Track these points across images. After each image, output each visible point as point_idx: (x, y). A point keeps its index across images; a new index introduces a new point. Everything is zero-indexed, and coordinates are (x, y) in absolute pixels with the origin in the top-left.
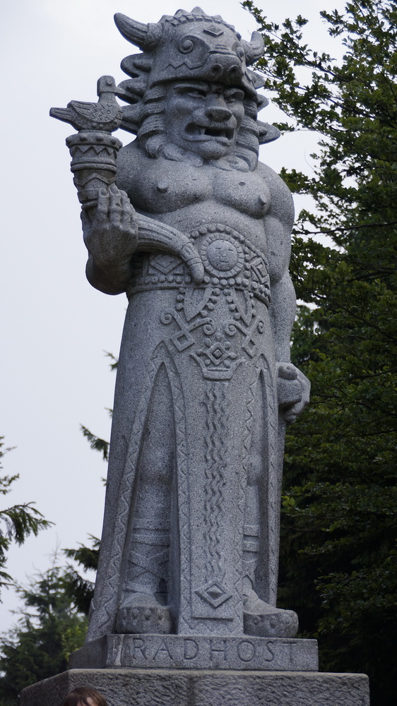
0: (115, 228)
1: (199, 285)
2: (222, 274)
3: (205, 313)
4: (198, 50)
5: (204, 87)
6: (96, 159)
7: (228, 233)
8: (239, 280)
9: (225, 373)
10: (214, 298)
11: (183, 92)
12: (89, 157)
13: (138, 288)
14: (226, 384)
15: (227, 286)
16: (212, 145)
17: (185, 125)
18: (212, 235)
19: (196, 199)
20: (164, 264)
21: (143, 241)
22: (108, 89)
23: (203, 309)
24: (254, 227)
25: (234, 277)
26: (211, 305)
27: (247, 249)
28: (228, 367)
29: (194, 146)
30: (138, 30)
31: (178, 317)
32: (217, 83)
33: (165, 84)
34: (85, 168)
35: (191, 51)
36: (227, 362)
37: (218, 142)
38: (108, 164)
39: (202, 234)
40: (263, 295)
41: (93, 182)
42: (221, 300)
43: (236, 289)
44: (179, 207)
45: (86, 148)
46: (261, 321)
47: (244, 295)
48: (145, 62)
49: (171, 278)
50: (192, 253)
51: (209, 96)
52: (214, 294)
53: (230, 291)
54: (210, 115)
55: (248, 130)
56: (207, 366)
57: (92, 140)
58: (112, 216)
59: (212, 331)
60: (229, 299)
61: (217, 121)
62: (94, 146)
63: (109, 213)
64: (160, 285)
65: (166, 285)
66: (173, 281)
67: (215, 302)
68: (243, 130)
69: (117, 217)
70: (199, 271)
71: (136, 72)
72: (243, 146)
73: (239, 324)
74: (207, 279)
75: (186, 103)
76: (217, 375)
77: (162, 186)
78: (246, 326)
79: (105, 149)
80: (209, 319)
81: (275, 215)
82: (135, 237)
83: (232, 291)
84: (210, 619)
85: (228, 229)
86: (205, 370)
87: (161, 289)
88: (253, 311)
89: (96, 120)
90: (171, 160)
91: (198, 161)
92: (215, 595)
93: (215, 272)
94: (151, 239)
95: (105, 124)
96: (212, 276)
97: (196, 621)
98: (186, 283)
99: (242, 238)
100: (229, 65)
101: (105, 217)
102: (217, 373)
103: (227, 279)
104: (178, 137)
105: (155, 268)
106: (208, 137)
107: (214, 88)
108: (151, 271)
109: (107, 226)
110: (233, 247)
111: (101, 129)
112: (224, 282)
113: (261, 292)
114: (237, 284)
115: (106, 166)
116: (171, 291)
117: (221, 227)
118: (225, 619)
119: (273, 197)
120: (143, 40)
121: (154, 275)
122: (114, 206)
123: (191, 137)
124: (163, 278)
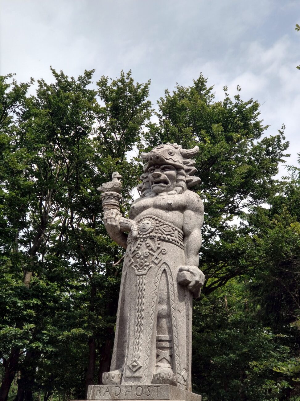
1: (135, 239)
2: (144, 233)
3: (137, 249)
8: (151, 234)
9: (143, 272)
10: (141, 243)
14: (144, 276)
16: (156, 187)
19: (145, 208)
21: (122, 227)
25: (149, 233)
26: (139, 246)
27: (158, 222)
28: (145, 269)
36: (145, 267)
37: (159, 186)
39: (141, 220)
40: (166, 239)
42: (143, 244)
43: (150, 238)
44: (139, 213)
46: (164, 249)
47: (154, 240)
51: (155, 170)
52: (140, 241)
53: (147, 239)
56: (137, 270)
59: (139, 256)
60: (147, 242)
61: (156, 178)
67: (141, 245)
68: (178, 180)
70: (135, 233)
73: (151, 252)
74: (138, 236)
76: (140, 273)
78: (155, 252)
79: (109, 198)
80: (138, 251)
84: (131, 377)
86: (136, 271)
92: (134, 366)
93: (142, 233)
96: (140, 235)
97: (127, 378)
100: (155, 156)
102: (140, 272)
103: (146, 235)
106: (155, 185)
110: (150, 222)
112: (145, 236)
113: (164, 238)
115: (109, 203)
118: (138, 377)
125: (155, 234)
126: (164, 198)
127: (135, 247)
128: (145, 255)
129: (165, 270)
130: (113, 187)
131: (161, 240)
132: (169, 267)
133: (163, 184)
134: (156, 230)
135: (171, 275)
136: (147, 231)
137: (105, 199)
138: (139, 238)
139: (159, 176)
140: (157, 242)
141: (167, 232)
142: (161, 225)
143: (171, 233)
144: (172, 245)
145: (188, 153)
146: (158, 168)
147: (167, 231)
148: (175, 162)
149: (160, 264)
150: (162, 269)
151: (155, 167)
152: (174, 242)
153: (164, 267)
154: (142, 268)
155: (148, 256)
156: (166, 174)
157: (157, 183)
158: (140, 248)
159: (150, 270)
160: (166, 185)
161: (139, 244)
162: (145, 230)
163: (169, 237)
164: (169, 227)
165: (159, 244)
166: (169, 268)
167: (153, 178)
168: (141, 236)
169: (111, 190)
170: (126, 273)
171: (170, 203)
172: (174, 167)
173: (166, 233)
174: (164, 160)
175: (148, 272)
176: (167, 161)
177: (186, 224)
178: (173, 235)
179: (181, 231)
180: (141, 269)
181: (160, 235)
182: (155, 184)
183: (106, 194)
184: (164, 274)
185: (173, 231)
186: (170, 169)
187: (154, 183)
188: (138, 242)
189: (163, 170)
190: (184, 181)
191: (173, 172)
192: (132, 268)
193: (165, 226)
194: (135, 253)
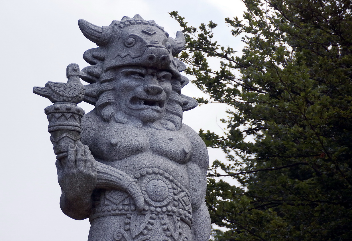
0: (80, 172)
1: (141, 212)
2: (157, 204)
3: (145, 232)
4: (138, 45)
5: (143, 71)
6: (66, 123)
7: (161, 175)
8: (170, 208)
10: (152, 221)
11: (128, 75)
12: (62, 122)
13: (97, 214)
15: (161, 213)
16: (149, 112)
17: (130, 98)
18: (150, 176)
19: (138, 151)
20: (116, 197)
21: (100, 181)
22: (75, 73)
23: (144, 229)
24: (180, 170)
25: (166, 206)
26: (150, 227)
27: (175, 186)
29: (136, 113)
30: (96, 31)
31: (126, 235)
32: (152, 68)
33: (115, 69)
34: (59, 130)
35: (133, 46)
37: (153, 110)
38: (75, 126)
39: (142, 176)
40: (187, 219)
41: (64, 139)
42: (157, 222)
43: (167, 215)
44: (126, 157)
45: (59, 115)
46: (186, 238)
47: (173, 219)
48: (100, 54)
49: (121, 207)
50: (136, 189)
51: (146, 77)
53: (163, 216)
54: (147, 91)
55: (175, 101)
57: (63, 110)
58: (78, 163)
60: (163, 222)
61: (153, 95)
62: (65, 114)
63: (76, 162)
64: (113, 212)
65: (117, 212)
66: (122, 209)
67: (152, 224)
68: (171, 101)
69: (81, 164)
70: (141, 201)
71: (95, 61)
72: (171, 112)
74: (147, 207)
75: (131, 82)
77: (113, 142)
78: (175, 240)
79: (73, 116)
80: (148, 236)
81: (195, 162)
82: (94, 178)
83: (165, 216)
85: (161, 171)
87: (114, 215)
88: (180, 230)
89: (66, 95)
90: (120, 123)
91: (139, 124)
93: (152, 203)
94: (106, 180)
95: (72, 98)
96: (150, 205)
98: (132, 211)
99: (171, 178)
100: (160, 55)
101: (73, 164)
103: (161, 207)
104: (124, 107)
105: (109, 200)
106: (146, 106)
107: (150, 71)
108: (107, 202)
109: (75, 171)
110: (165, 185)
111: (69, 101)
112: (159, 210)
113: (186, 216)
114: (168, 211)
115: (73, 128)
116: (121, 217)
117: (156, 170)
119: (193, 149)
120: (99, 38)
121: (109, 205)
122: (79, 156)
123: (134, 107)
124: (115, 207)
134: (175, 200)
136: (162, 201)
139: (159, 92)
140: (177, 224)
141: (187, 205)
142: (179, 192)
148: (175, 66)
157: (149, 103)
158: (151, 230)
160: (161, 110)
161: (149, 223)
163: (190, 215)
164: (187, 196)
165: (180, 227)
173: (186, 208)
178: (191, 211)
182: (145, 104)
185: (190, 205)
186: (166, 79)
187: (142, 102)
189: (159, 79)
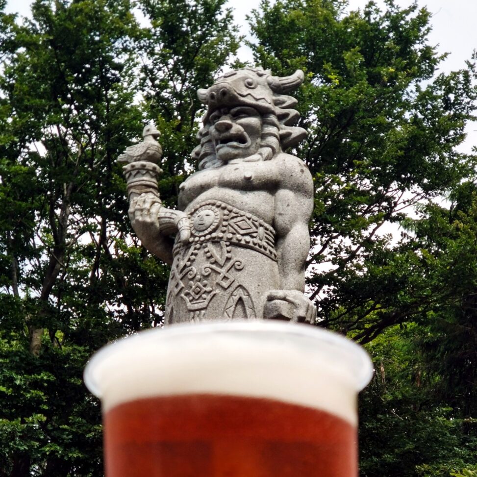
125: (221, 235)
126: (237, 169)
127: (186, 259)
128: (203, 272)
129: (240, 299)
130: (145, 153)
131: (232, 244)
132: (248, 292)
133: (235, 144)
134: (223, 226)
135: (253, 308)
136: (206, 229)
137: (132, 177)
138: (192, 242)
139: (229, 127)
140: (225, 249)
141: (243, 229)
142: (233, 218)
143: (251, 230)
144: (254, 253)
145: (283, 84)
146: (225, 114)
147: (243, 227)
148: (257, 100)
149: (231, 289)
150: (236, 298)
151: (220, 111)
152: (257, 247)
153: (240, 293)
154: (199, 297)
155: (209, 274)
156: (241, 125)
157: (225, 141)
158: (194, 260)
159: (213, 300)
160: (242, 145)
161: (192, 254)
162: (202, 227)
163: (248, 238)
164: (247, 220)
165: (228, 252)
166: (249, 295)
167: (217, 133)
168: (197, 239)
169: (142, 158)
170: (172, 308)
171: (248, 176)
172: (255, 111)
173: (242, 232)
174: (237, 98)
175: (210, 304)
176: (242, 99)
177: (280, 214)
178: (255, 235)
179: (271, 228)
180: (197, 300)
181: (230, 236)
182: (221, 143)
183: (133, 166)
184: (239, 307)
185: (254, 229)
186: (249, 115)
187: (219, 142)
188: (191, 250)
189: (236, 116)
190: (274, 135)
191: (254, 121)
192: (182, 298)
193: (239, 219)
194: (186, 270)
